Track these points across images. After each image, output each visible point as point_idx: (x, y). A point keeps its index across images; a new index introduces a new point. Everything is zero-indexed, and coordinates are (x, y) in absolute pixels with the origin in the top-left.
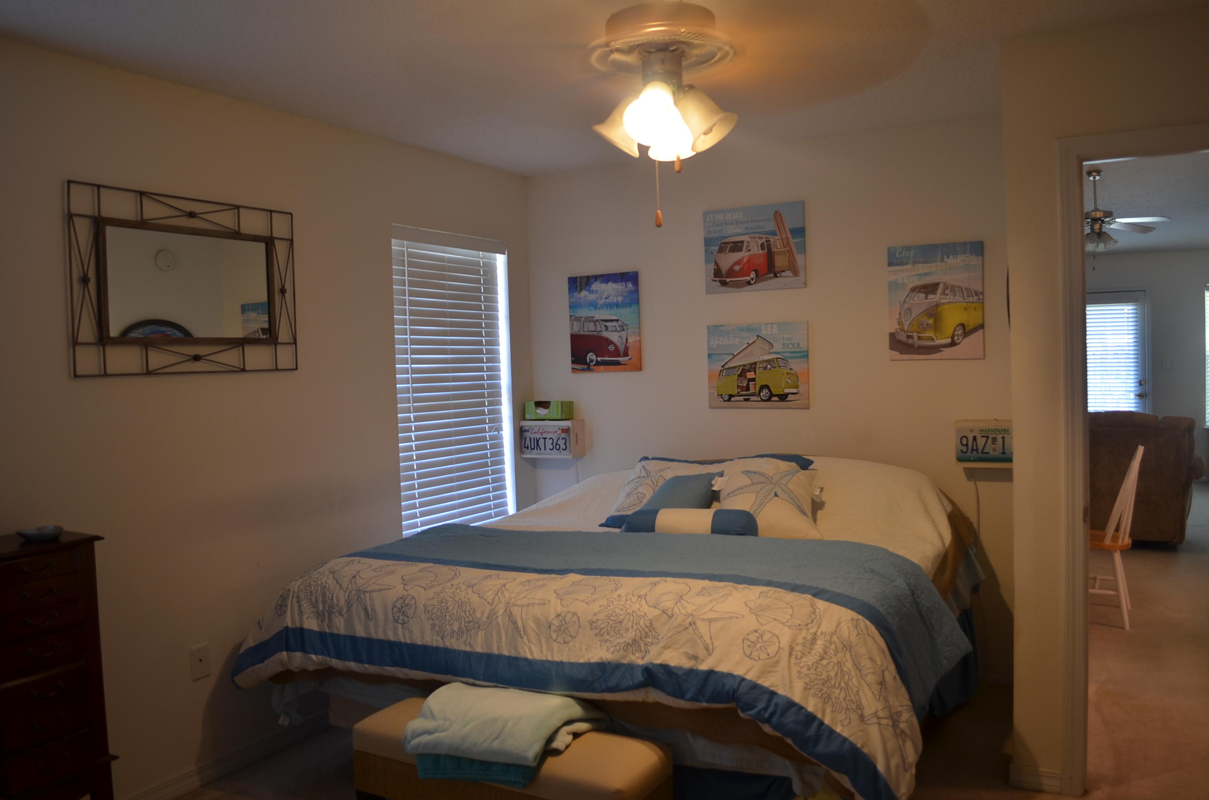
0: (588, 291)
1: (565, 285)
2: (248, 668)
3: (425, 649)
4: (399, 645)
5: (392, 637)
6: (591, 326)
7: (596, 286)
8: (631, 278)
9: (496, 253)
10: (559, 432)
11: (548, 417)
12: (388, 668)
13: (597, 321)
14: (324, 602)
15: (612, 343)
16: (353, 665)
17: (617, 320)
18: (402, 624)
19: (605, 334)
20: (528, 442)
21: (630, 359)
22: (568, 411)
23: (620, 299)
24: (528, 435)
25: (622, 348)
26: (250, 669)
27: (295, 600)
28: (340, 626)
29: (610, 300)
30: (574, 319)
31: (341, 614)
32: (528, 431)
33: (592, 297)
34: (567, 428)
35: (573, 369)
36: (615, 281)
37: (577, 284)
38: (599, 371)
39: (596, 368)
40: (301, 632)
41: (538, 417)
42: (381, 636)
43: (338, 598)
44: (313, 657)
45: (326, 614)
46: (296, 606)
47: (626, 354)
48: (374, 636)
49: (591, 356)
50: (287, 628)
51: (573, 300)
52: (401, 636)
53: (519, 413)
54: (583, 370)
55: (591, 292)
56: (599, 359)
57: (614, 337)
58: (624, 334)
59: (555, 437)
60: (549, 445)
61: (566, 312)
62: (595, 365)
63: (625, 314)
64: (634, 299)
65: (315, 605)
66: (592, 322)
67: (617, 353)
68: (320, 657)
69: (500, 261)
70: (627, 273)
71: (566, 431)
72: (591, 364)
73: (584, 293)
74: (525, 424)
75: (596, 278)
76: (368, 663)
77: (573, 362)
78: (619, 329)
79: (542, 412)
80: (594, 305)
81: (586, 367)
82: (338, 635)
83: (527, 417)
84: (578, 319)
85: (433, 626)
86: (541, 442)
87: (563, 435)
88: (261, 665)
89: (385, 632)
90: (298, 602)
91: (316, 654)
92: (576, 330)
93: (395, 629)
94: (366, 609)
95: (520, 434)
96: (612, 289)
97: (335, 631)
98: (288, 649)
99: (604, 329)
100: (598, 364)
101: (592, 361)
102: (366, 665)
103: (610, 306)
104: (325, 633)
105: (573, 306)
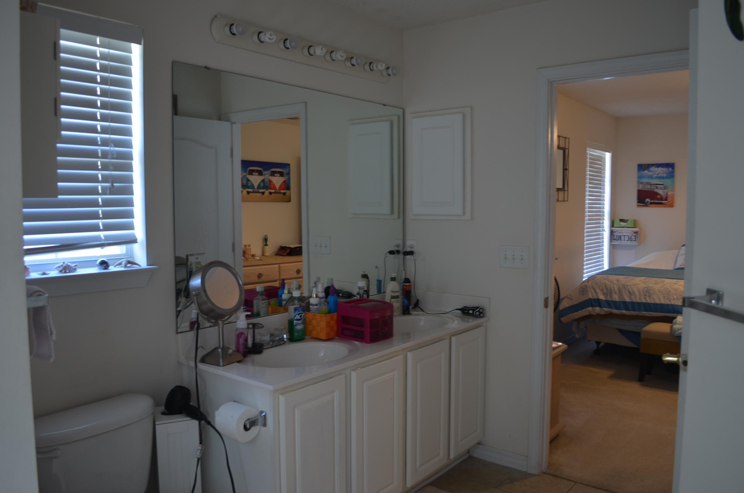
0: (648, 170)
1: (636, 168)
2: (569, 314)
3: (662, 305)
4: (649, 304)
5: (644, 301)
6: (649, 187)
7: (652, 169)
8: (671, 166)
9: (607, 152)
10: (632, 233)
11: (627, 226)
12: (643, 312)
13: (652, 184)
14: (607, 289)
15: (659, 194)
16: (624, 312)
17: (663, 184)
18: (649, 296)
19: (656, 190)
20: (615, 237)
21: (668, 202)
22: (635, 224)
23: (665, 175)
24: (615, 234)
25: (664, 197)
26: (570, 315)
27: (592, 289)
28: (616, 298)
29: (660, 175)
30: (639, 183)
31: (616, 293)
32: (615, 232)
33: (650, 173)
34: (636, 231)
35: (638, 205)
36: (663, 167)
37: (642, 167)
38: (652, 207)
39: (649, 205)
40: (599, 300)
41: (621, 226)
42: (638, 301)
43: (614, 288)
44: (605, 309)
45: (609, 294)
46: (593, 291)
47: (666, 200)
48: (635, 301)
49: (648, 200)
50: (590, 299)
51: (640, 174)
52: (649, 300)
53: (612, 224)
54: (643, 206)
55: (650, 171)
56: (652, 201)
57: (661, 192)
58: (665, 191)
59: (630, 235)
60: (626, 238)
61: (635, 180)
62: (650, 204)
63: (667, 182)
64: (671, 175)
65: (602, 290)
66: (649, 184)
67: (661, 199)
68: (608, 309)
69: (608, 156)
70: (669, 164)
71: (636, 232)
72: (648, 203)
73: (646, 172)
74: (613, 229)
75: (653, 165)
76: (633, 311)
77: (638, 202)
78: (663, 188)
79: (623, 224)
80: (651, 177)
81: (644, 204)
82: (616, 302)
83: (615, 226)
84: (642, 183)
85: (664, 297)
86: (622, 237)
87: (634, 234)
88: (576, 313)
89: (640, 299)
90: (594, 289)
91: (606, 308)
92: (641, 187)
93: (645, 298)
94: (629, 292)
95: (612, 233)
96: (661, 171)
97: (614, 300)
98: (592, 306)
99: (655, 188)
100: (651, 203)
101: (648, 202)
102: (632, 312)
103: (659, 178)
104: (609, 301)
105: (639, 177)
